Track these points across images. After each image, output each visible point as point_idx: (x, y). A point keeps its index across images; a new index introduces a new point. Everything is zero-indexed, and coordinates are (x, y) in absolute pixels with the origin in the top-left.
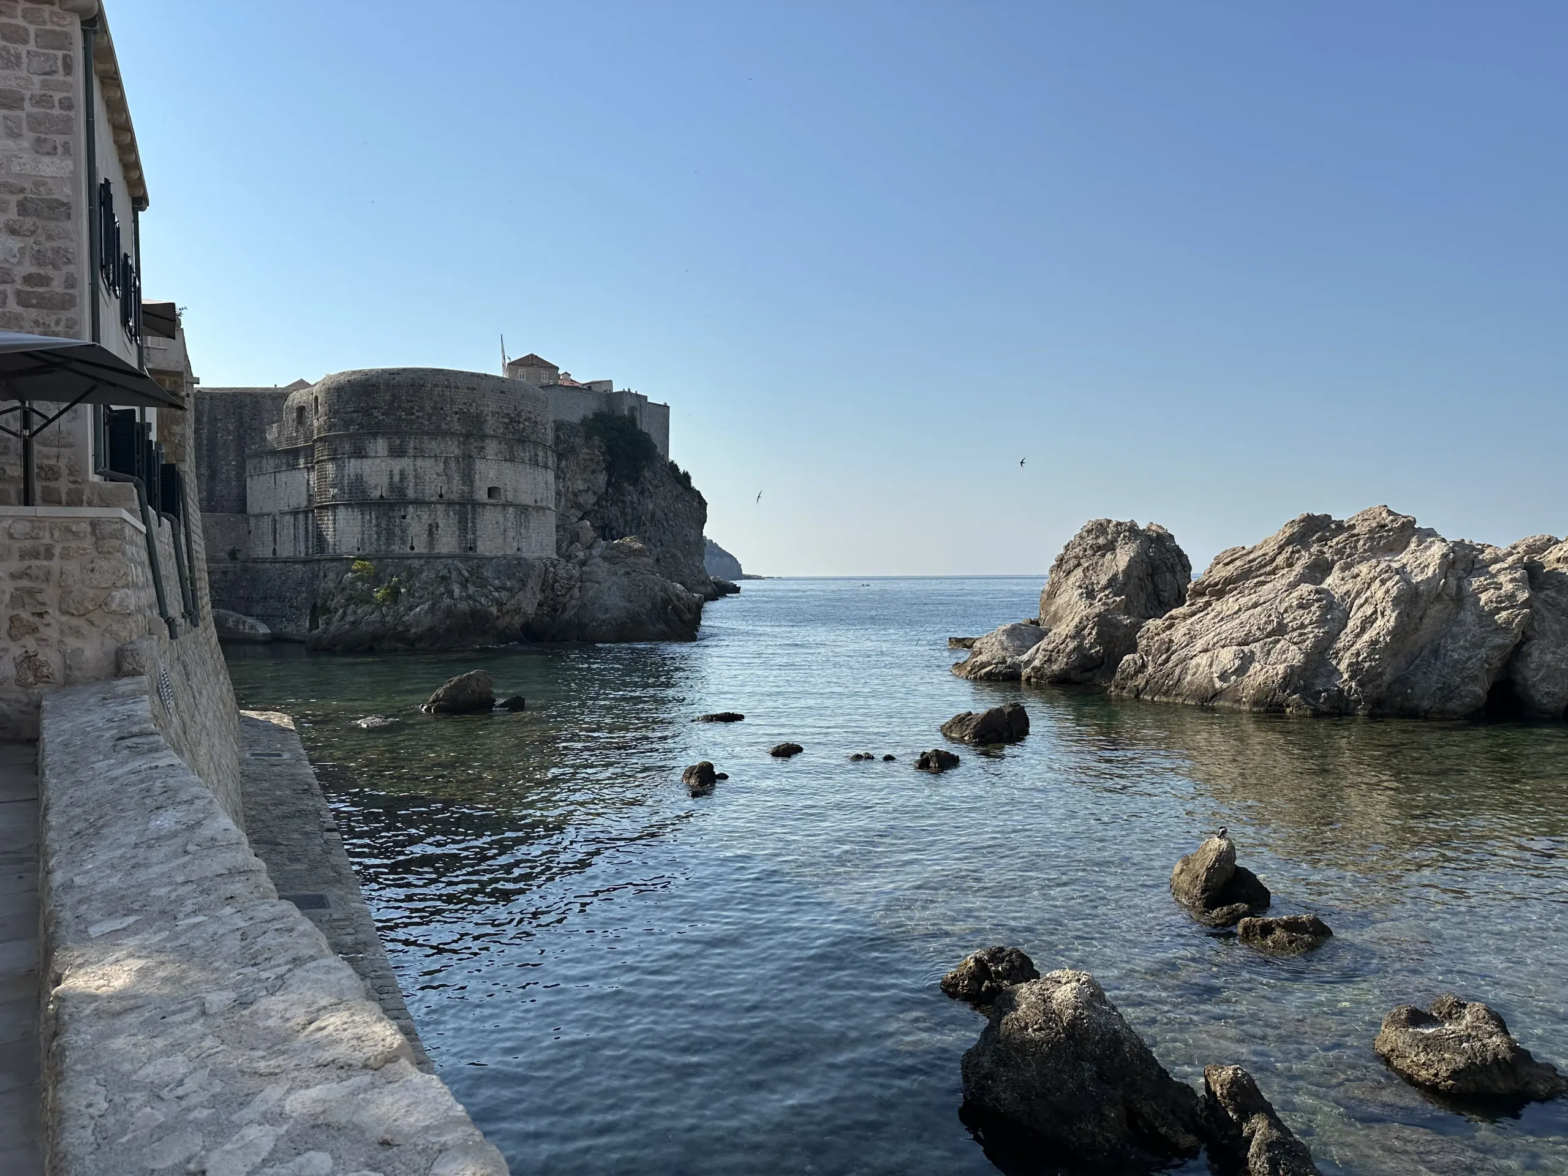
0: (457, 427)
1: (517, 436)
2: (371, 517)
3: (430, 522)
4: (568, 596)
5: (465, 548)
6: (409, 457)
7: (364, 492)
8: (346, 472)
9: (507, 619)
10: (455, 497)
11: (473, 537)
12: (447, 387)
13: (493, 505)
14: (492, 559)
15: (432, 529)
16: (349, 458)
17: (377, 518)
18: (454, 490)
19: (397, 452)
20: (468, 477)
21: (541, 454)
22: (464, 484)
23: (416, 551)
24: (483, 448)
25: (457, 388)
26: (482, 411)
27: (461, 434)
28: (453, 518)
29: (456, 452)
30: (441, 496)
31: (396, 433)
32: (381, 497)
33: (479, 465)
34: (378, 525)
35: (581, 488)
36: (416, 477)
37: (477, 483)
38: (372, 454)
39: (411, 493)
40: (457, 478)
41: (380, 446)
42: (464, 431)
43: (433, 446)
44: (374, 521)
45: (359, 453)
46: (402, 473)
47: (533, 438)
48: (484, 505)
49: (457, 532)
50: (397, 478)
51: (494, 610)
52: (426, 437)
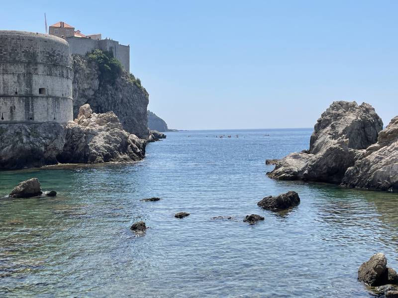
0: (24, 59)
1: (53, 63)
3: (11, 105)
4: (79, 142)
5: (28, 118)
9: (49, 153)
10: (23, 93)
11: (32, 113)
12: (18, 39)
13: (42, 97)
14: (42, 123)
15: (12, 109)
18: (23, 90)
20: (29, 84)
21: (65, 72)
22: (27, 87)
23: (5, 120)
24: (36, 69)
25: (23, 40)
26: (35, 51)
27: (26, 62)
28: (23, 104)
29: (23, 72)
30: (16, 93)
33: (35, 78)
35: (86, 87)
37: (34, 86)
39: (2, 92)
40: (24, 84)
42: (27, 61)
43: (12, 68)
47: (61, 63)
48: (37, 97)
49: (24, 111)
51: (43, 149)
52: (8, 64)
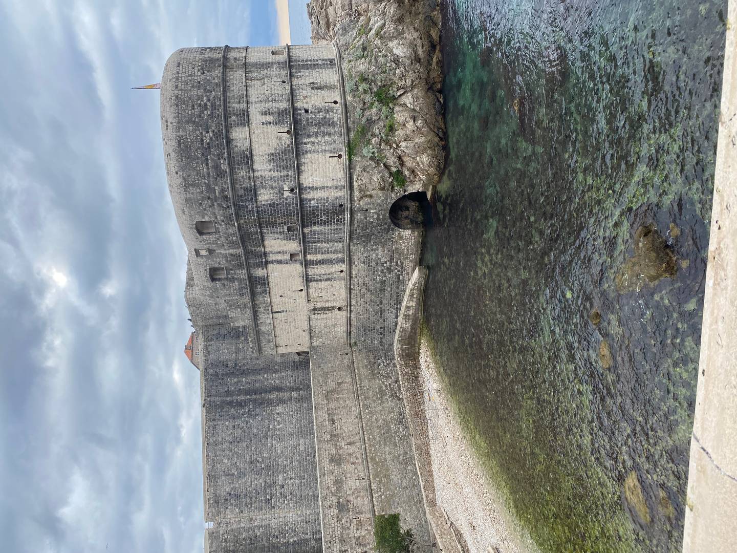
2: (308, 143)
3: (309, 89)
5: (331, 65)
6: (248, 108)
7: (285, 152)
8: (267, 174)
10: (284, 73)
11: (320, 61)
13: (289, 53)
15: (315, 87)
16: (253, 170)
17: (309, 136)
18: (277, 73)
19: (245, 118)
20: (265, 66)
22: (271, 67)
23: (338, 99)
24: (235, 59)
26: (200, 59)
27: (223, 69)
29: (240, 73)
31: (226, 120)
32: (288, 132)
33: (253, 60)
34: (316, 135)
36: (267, 101)
37: (270, 60)
38: (248, 144)
39: (283, 105)
40: (265, 72)
41: (239, 135)
42: (220, 68)
43: (236, 88)
44: (312, 140)
45: (248, 158)
46: (264, 113)
48: (289, 56)
50: (269, 118)
52: (228, 94)
